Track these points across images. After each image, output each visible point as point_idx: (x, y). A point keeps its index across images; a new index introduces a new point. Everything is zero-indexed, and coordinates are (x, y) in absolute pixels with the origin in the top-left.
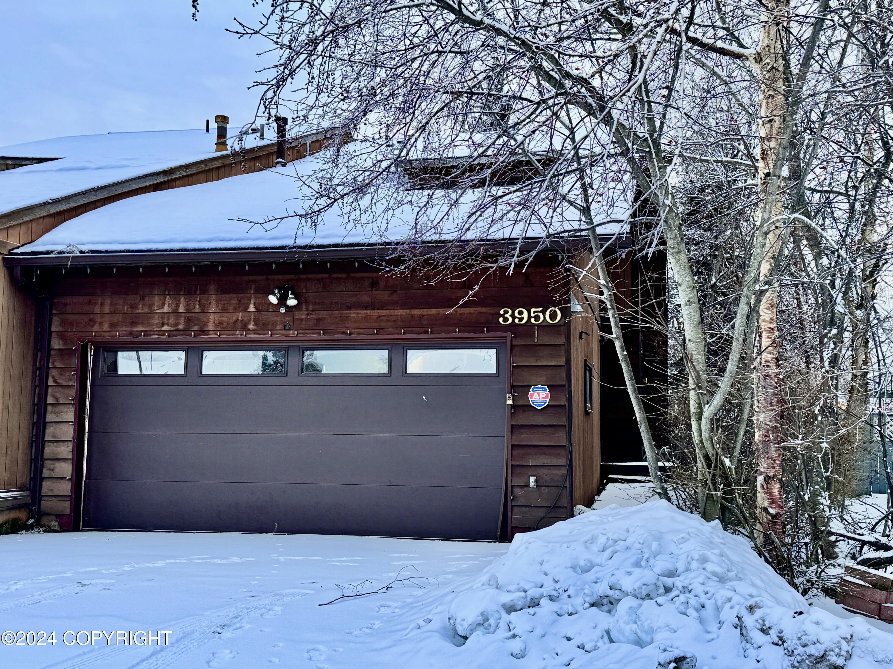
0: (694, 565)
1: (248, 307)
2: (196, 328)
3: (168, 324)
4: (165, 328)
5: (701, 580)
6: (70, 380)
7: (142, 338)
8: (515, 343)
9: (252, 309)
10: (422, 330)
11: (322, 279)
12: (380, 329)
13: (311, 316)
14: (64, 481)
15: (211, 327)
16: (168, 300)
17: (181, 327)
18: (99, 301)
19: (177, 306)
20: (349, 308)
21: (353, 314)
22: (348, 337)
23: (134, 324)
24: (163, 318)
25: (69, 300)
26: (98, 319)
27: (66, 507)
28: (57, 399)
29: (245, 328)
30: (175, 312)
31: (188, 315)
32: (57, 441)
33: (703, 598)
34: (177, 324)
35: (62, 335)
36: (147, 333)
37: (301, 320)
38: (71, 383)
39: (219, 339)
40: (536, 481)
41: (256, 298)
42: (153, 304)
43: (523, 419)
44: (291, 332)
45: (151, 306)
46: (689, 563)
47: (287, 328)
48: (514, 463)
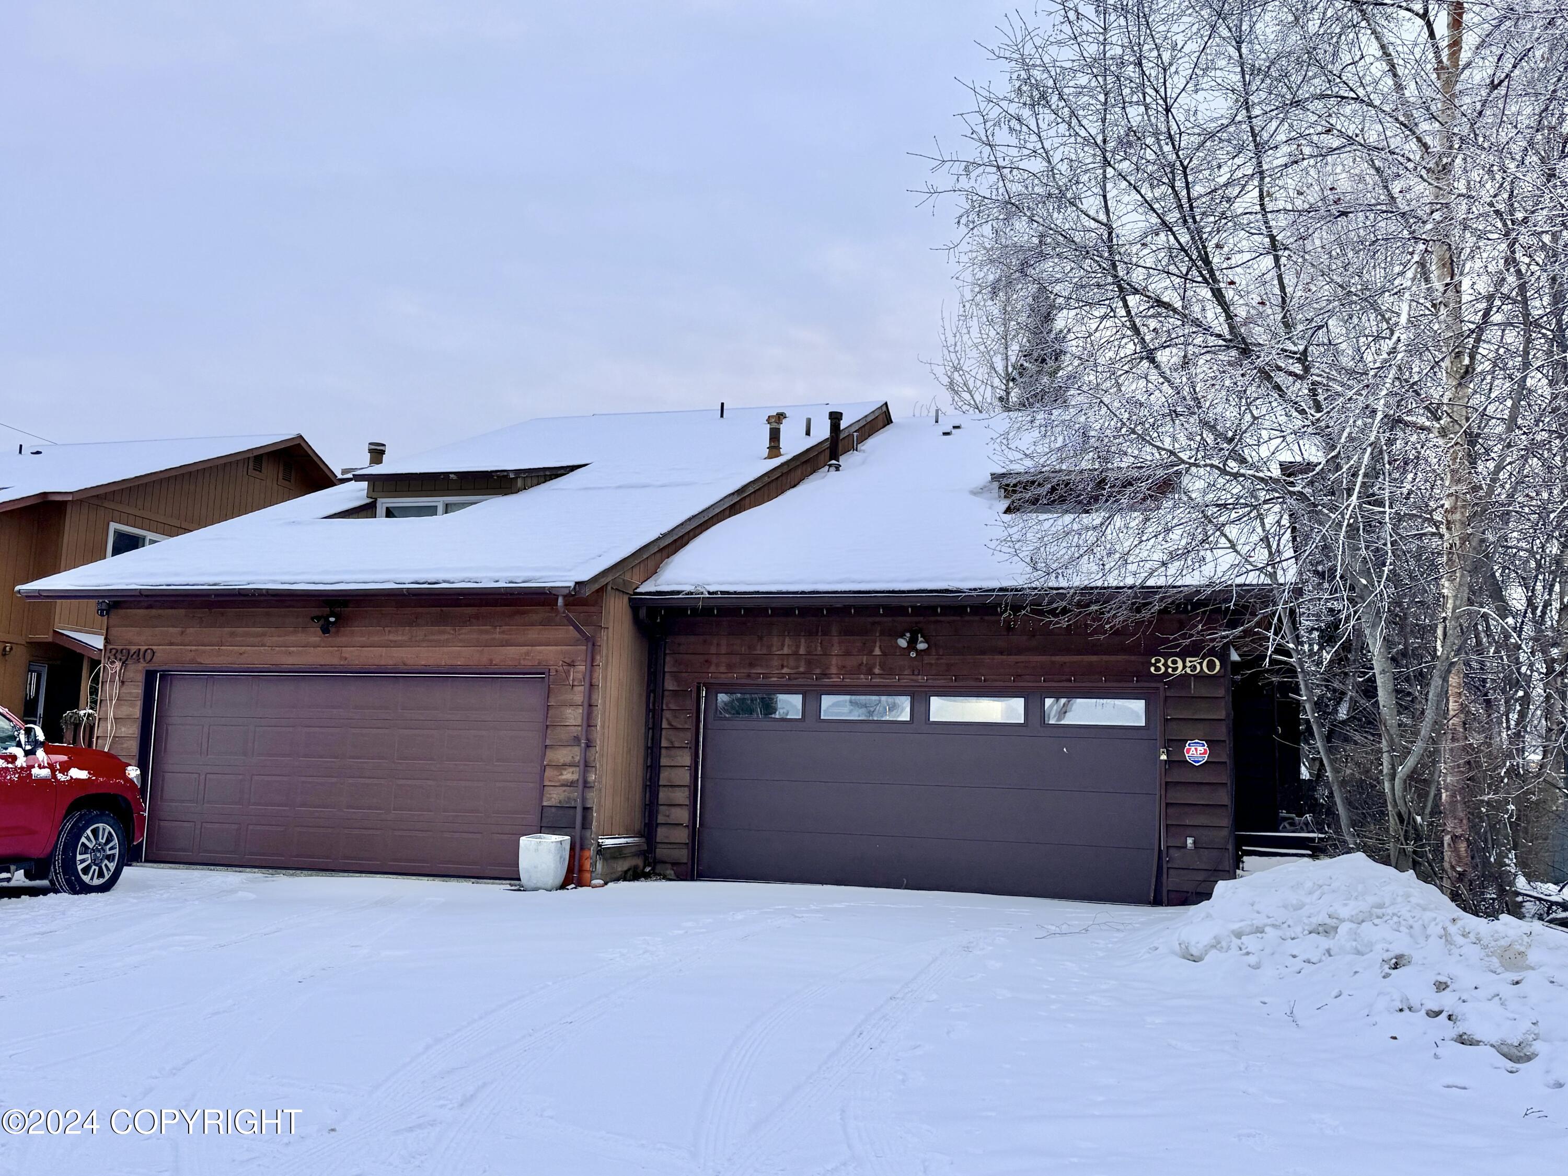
0: (1399, 899)
1: (873, 651)
2: (818, 671)
3: (787, 667)
4: (785, 670)
5: (1408, 908)
6: (686, 723)
7: (760, 681)
8: (1168, 694)
9: (877, 651)
10: (1064, 677)
11: (954, 621)
12: (1018, 676)
13: (942, 661)
14: (680, 827)
15: (834, 670)
16: (787, 641)
17: (802, 669)
18: (715, 642)
19: (798, 647)
20: (983, 653)
21: (987, 659)
22: (983, 684)
23: (751, 665)
24: (783, 660)
25: (682, 639)
26: (714, 659)
27: (682, 855)
28: (672, 743)
29: (870, 672)
30: (796, 654)
31: (808, 657)
32: (671, 786)
33: (1411, 921)
34: (797, 667)
35: (676, 676)
36: (766, 676)
37: (931, 664)
38: (686, 726)
39: (843, 683)
40: (1194, 842)
41: (880, 641)
42: (772, 645)
43: (1177, 775)
44: (920, 677)
45: (770, 647)
46: (1394, 899)
47: (916, 673)
48: (1169, 822)
